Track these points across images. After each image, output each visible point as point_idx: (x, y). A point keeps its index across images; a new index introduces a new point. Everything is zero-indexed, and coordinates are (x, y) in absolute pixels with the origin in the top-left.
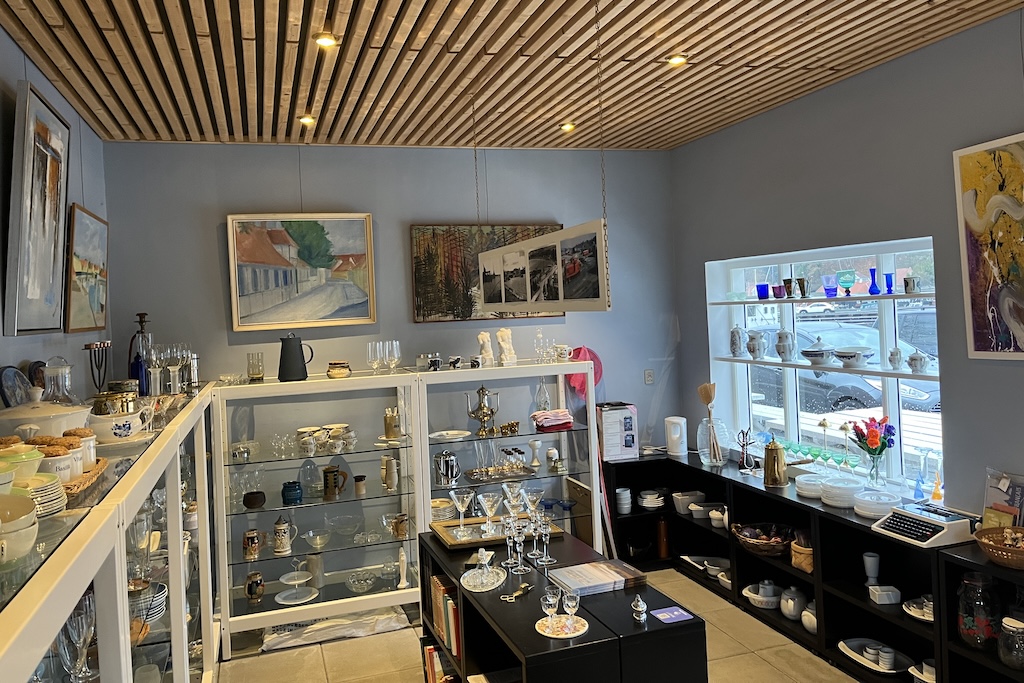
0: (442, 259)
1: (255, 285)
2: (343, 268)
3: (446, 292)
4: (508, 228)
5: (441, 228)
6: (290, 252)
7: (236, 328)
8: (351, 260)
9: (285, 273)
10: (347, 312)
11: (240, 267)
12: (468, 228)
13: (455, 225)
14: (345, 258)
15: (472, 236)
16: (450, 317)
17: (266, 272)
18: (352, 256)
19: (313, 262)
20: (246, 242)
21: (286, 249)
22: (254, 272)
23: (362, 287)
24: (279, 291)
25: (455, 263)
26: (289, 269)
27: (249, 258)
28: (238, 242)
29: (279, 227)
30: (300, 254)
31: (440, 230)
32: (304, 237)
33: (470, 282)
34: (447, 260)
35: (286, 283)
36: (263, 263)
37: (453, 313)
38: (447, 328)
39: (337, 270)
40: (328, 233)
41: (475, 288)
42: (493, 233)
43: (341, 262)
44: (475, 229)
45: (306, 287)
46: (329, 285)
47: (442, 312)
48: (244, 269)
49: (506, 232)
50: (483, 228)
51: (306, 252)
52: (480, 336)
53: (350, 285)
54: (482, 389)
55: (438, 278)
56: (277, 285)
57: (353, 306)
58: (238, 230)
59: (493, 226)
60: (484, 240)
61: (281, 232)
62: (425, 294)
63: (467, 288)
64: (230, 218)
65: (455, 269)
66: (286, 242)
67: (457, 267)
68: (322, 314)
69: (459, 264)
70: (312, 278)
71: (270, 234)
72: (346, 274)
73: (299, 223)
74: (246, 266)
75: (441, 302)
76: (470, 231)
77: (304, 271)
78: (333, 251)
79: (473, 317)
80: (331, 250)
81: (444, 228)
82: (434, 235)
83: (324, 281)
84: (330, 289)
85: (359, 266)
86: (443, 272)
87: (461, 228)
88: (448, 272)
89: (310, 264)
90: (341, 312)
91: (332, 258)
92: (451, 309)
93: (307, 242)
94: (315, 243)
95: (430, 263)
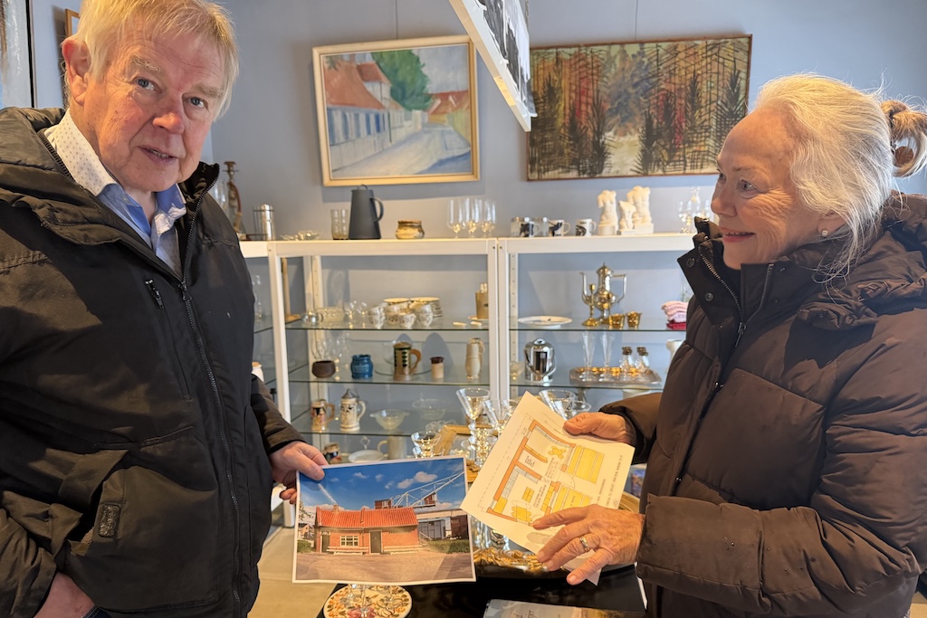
0: (567, 93)
1: (346, 132)
2: (443, 109)
3: (570, 139)
4: (664, 45)
5: (568, 50)
6: (381, 90)
7: (327, 181)
8: (451, 99)
9: (377, 118)
10: (447, 166)
11: (329, 110)
12: (605, 48)
13: (587, 46)
14: (444, 96)
15: (611, 60)
16: (574, 174)
17: (357, 116)
18: (452, 93)
19: (407, 102)
20: (335, 80)
21: (377, 86)
22: (344, 117)
23: (463, 134)
24: (371, 139)
25: (584, 99)
26: (381, 112)
27: (339, 99)
28: (327, 81)
29: (369, 60)
30: (393, 93)
31: (566, 54)
32: (396, 71)
33: (604, 124)
34: (573, 95)
35: (378, 129)
36: (353, 105)
37: (578, 169)
38: (565, 188)
39: (435, 112)
40: (424, 65)
41: (611, 134)
42: (642, 54)
43: (439, 102)
44: (615, 49)
45: (400, 134)
46: (426, 132)
47: (563, 167)
48: (334, 113)
49: (661, 51)
50: (627, 47)
51: (400, 91)
52: (601, 197)
53: (450, 133)
54: (604, 268)
55: (560, 121)
56: (369, 133)
57: (454, 159)
58: (327, 66)
59: (642, 43)
60: (627, 65)
61: (370, 66)
62: (542, 142)
63: (599, 133)
64: (316, 52)
65: (583, 107)
66: (377, 79)
67: (587, 104)
68: (418, 169)
69: (590, 101)
70: (406, 124)
71: (360, 69)
72: (445, 118)
73: (391, 54)
74: (335, 110)
75: (562, 154)
76: (608, 53)
77: (397, 114)
78: (431, 88)
79: (604, 173)
80: (428, 86)
81: (572, 51)
82: (558, 61)
83: (420, 127)
84: (426, 137)
85: (460, 106)
86: (568, 111)
87: (596, 49)
88: (575, 112)
89: (404, 105)
90: (440, 166)
91: (429, 97)
92: (575, 162)
93: (400, 78)
94: (409, 79)
95: (551, 100)
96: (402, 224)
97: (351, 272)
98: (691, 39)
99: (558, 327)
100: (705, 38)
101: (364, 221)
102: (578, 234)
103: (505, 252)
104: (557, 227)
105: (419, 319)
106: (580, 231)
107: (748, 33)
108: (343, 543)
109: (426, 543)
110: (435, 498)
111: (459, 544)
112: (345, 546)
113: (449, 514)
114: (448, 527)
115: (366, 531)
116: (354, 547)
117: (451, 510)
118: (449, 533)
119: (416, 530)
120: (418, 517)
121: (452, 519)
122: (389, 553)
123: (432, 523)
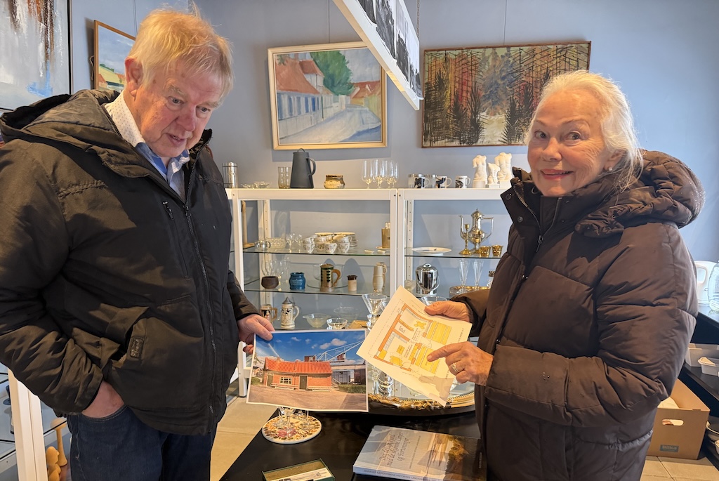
0: (453, 83)
1: (291, 111)
2: (361, 95)
3: (453, 118)
4: (525, 49)
5: (454, 52)
6: (316, 80)
7: (276, 146)
8: (367, 87)
9: (313, 100)
10: (364, 136)
11: (279, 95)
12: (482, 50)
13: (468, 49)
14: (362, 85)
15: (485, 59)
16: (456, 143)
17: (299, 99)
18: (368, 83)
19: (335, 89)
20: (284, 72)
21: (314, 77)
22: (290, 99)
23: (376, 113)
24: (309, 116)
25: (465, 88)
26: (316, 96)
27: (287, 86)
28: (278, 73)
29: (309, 58)
30: (325, 82)
31: (452, 55)
32: (328, 66)
33: (479, 107)
34: (457, 85)
35: (314, 109)
36: (296, 91)
37: (460, 139)
38: (449, 154)
39: (355, 97)
40: (348, 62)
41: (484, 114)
42: (508, 55)
43: (358, 89)
44: (489, 51)
45: (329, 112)
46: (349, 111)
47: (449, 138)
48: (282, 96)
49: (523, 53)
50: (498, 50)
51: (330, 81)
52: (475, 160)
53: (366, 112)
54: (477, 212)
55: (447, 104)
56: (307, 111)
57: (368, 131)
58: (278, 62)
59: (508, 47)
60: (498, 63)
61: (309, 62)
62: (433, 119)
63: (475, 113)
64: (270, 52)
65: (464, 94)
66: (314, 72)
67: (467, 91)
68: (342, 138)
69: (470, 89)
70: (334, 105)
71: (302, 64)
72: (362, 101)
73: (325, 54)
74: (283, 94)
75: (448, 128)
76: (484, 54)
77: (328, 98)
78: (353, 79)
79: (479, 143)
80: (351, 77)
81: (457, 52)
82: (446, 60)
83: (344, 107)
84: (349, 115)
85: (374, 92)
86: (453, 97)
87: (474, 51)
88: (458, 97)
89: (333, 92)
90: (358, 136)
91: (351, 85)
92: (458, 135)
93: (331, 72)
94: (337, 72)
95: (440, 88)
96: (329, 178)
97: (291, 212)
98: (546, 45)
99: (441, 255)
100: (555, 44)
101: (302, 174)
102: (457, 187)
103: (403, 200)
104: (442, 181)
105: (339, 247)
106: (459, 184)
107: (588, 40)
108: (282, 382)
109: (337, 385)
110: (344, 356)
111: (359, 388)
112: (283, 384)
113: (353, 367)
114: (352, 376)
115: (297, 375)
116: (288, 384)
117: (355, 365)
118: (352, 380)
119: (331, 377)
120: (333, 368)
121: (355, 371)
122: (311, 390)
123: (341, 373)
